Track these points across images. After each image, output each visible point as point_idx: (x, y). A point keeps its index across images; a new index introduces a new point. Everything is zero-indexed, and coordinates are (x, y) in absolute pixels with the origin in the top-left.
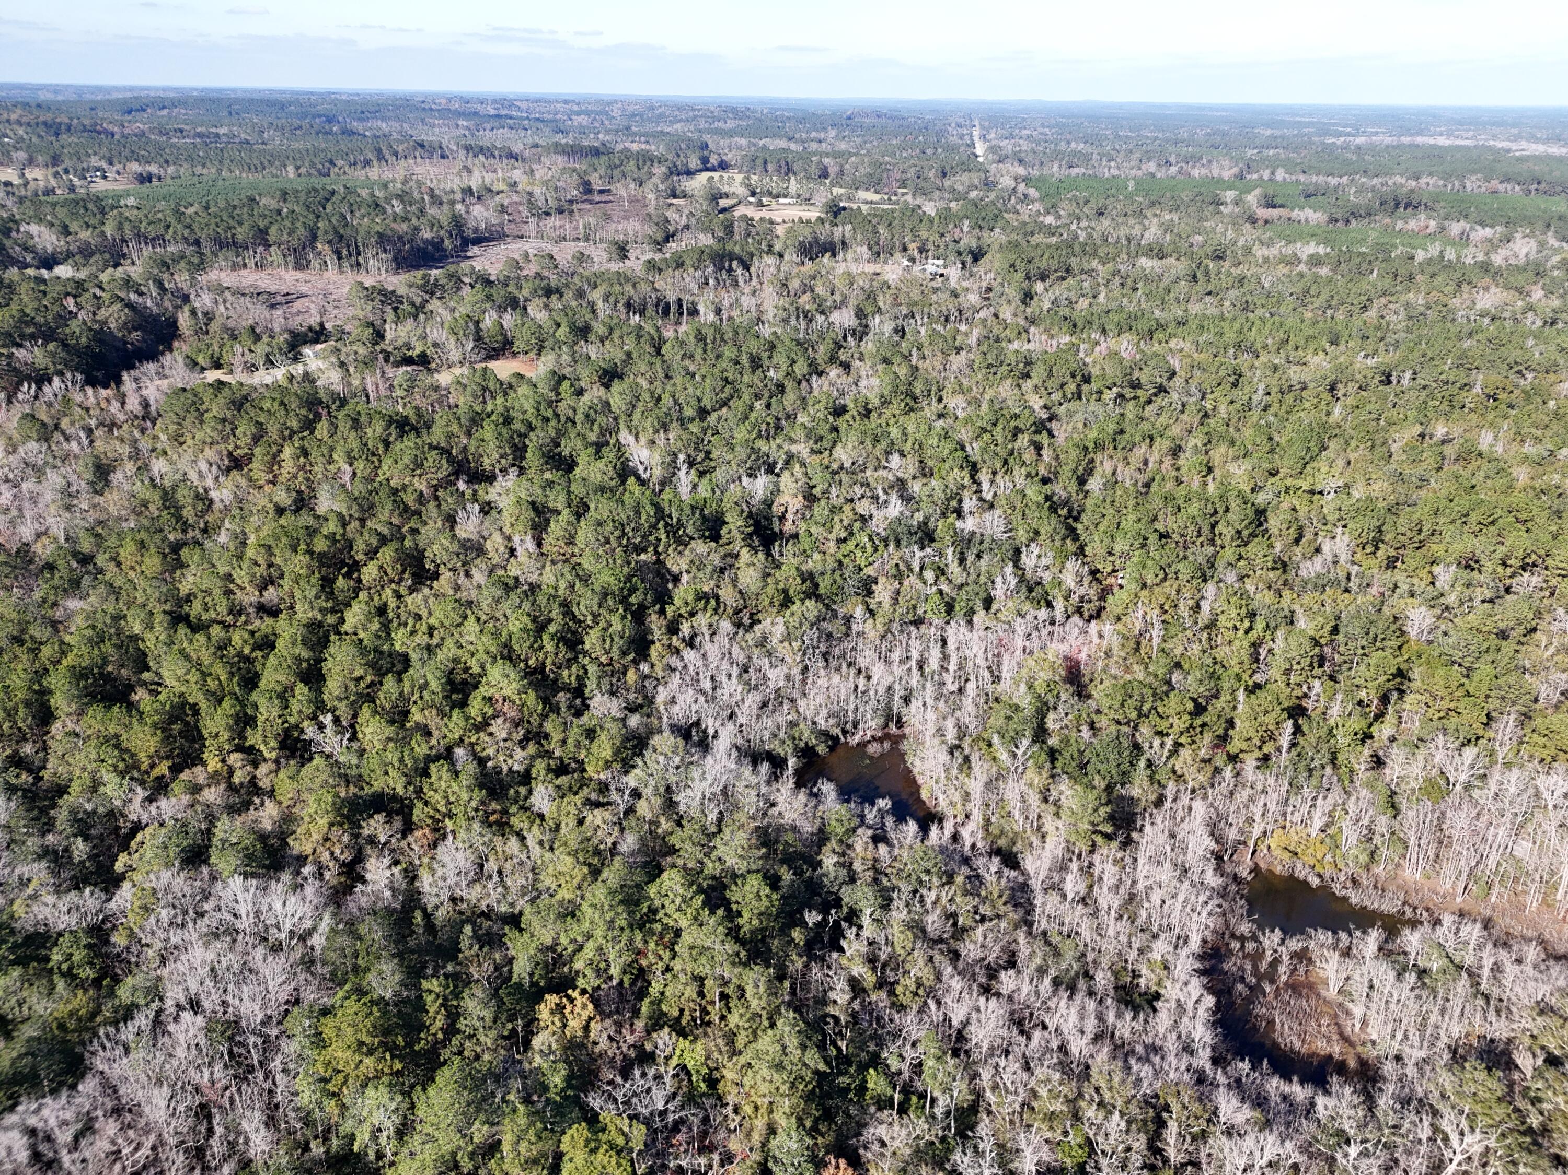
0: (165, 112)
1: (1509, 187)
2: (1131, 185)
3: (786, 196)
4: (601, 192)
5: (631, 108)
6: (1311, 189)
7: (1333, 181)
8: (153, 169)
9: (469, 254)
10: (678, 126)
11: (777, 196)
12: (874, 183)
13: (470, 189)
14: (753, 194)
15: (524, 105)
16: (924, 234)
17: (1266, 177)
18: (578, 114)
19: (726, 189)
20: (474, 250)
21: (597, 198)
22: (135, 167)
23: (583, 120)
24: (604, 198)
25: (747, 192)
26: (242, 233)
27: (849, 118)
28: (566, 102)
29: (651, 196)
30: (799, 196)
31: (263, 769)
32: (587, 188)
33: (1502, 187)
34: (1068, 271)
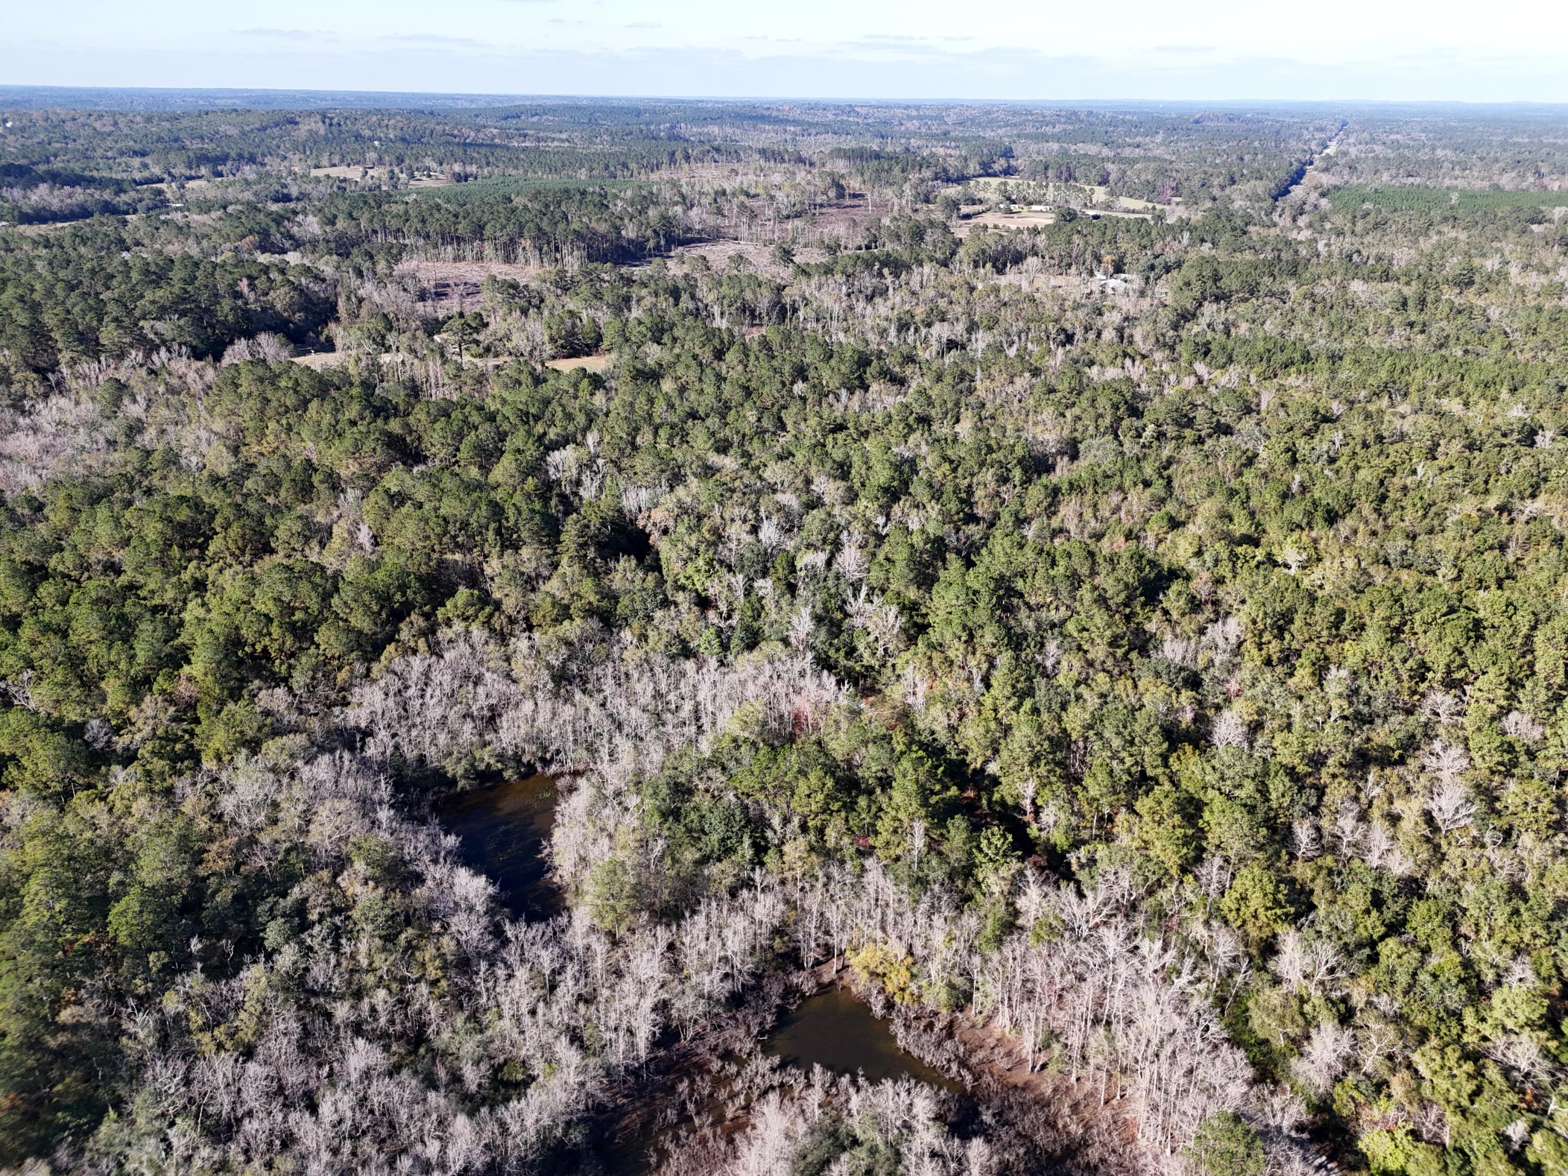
0: (535, 119)
2: (1455, 198)
4: (855, 196)
8: (470, 169)
9: (672, 254)
10: (1002, 131)
11: (1031, 204)
12: (1150, 191)
14: (1008, 200)
15: (863, 111)
16: (1123, 246)
18: (910, 118)
19: (981, 195)
20: (679, 250)
21: (848, 202)
22: (457, 168)
23: (912, 125)
24: (856, 202)
26: (463, 228)
27: (1197, 122)
28: (907, 107)
29: (896, 201)
32: (841, 193)
34: (1252, 292)
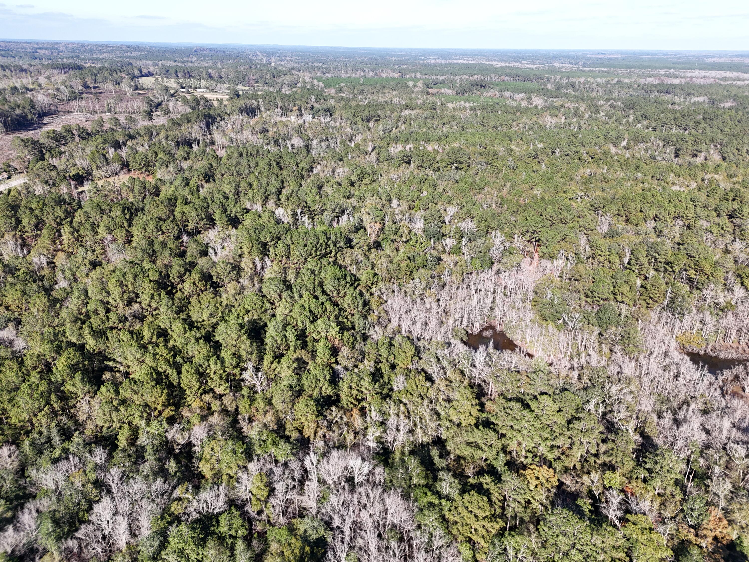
1: (508, 78)
2: (362, 80)
3: (200, 88)
4: (95, 88)
5: (71, 46)
6: (435, 82)
7: (441, 78)
9: (45, 122)
10: (104, 55)
11: (195, 88)
13: (15, 88)
14: (183, 88)
17: (413, 76)
20: (46, 120)
21: (95, 91)
24: (98, 91)
25: (179, 87)
27: (196, 51)
29: (127, 89)
30: (207, 88)
31: (227, 400)
32: (87, 87)
33: (506, 79)
34: (379, 117)
